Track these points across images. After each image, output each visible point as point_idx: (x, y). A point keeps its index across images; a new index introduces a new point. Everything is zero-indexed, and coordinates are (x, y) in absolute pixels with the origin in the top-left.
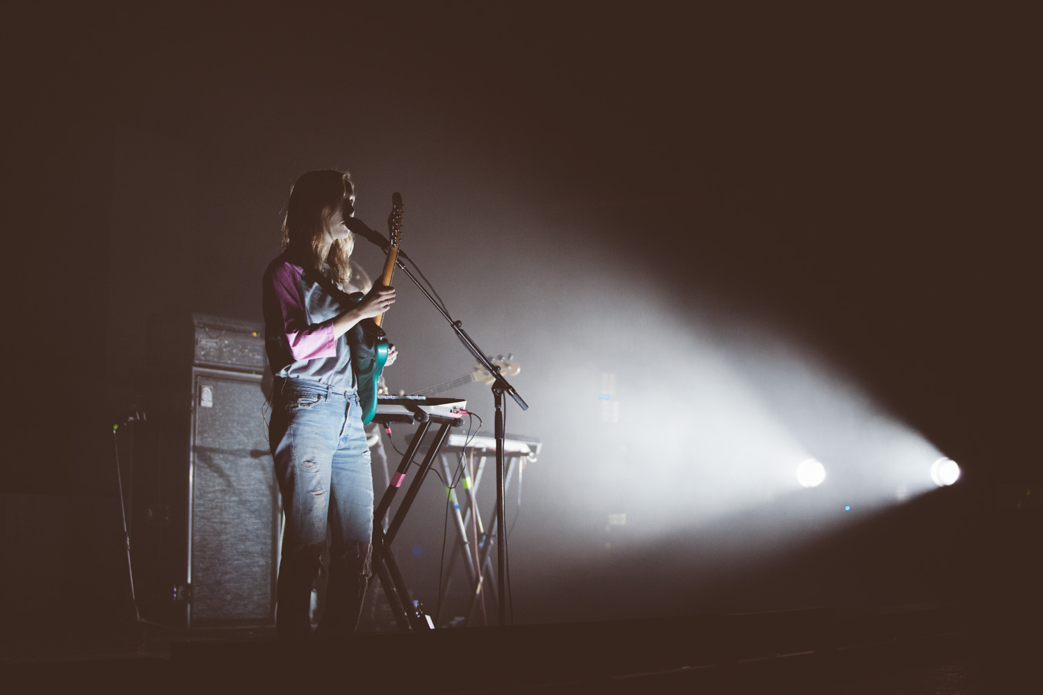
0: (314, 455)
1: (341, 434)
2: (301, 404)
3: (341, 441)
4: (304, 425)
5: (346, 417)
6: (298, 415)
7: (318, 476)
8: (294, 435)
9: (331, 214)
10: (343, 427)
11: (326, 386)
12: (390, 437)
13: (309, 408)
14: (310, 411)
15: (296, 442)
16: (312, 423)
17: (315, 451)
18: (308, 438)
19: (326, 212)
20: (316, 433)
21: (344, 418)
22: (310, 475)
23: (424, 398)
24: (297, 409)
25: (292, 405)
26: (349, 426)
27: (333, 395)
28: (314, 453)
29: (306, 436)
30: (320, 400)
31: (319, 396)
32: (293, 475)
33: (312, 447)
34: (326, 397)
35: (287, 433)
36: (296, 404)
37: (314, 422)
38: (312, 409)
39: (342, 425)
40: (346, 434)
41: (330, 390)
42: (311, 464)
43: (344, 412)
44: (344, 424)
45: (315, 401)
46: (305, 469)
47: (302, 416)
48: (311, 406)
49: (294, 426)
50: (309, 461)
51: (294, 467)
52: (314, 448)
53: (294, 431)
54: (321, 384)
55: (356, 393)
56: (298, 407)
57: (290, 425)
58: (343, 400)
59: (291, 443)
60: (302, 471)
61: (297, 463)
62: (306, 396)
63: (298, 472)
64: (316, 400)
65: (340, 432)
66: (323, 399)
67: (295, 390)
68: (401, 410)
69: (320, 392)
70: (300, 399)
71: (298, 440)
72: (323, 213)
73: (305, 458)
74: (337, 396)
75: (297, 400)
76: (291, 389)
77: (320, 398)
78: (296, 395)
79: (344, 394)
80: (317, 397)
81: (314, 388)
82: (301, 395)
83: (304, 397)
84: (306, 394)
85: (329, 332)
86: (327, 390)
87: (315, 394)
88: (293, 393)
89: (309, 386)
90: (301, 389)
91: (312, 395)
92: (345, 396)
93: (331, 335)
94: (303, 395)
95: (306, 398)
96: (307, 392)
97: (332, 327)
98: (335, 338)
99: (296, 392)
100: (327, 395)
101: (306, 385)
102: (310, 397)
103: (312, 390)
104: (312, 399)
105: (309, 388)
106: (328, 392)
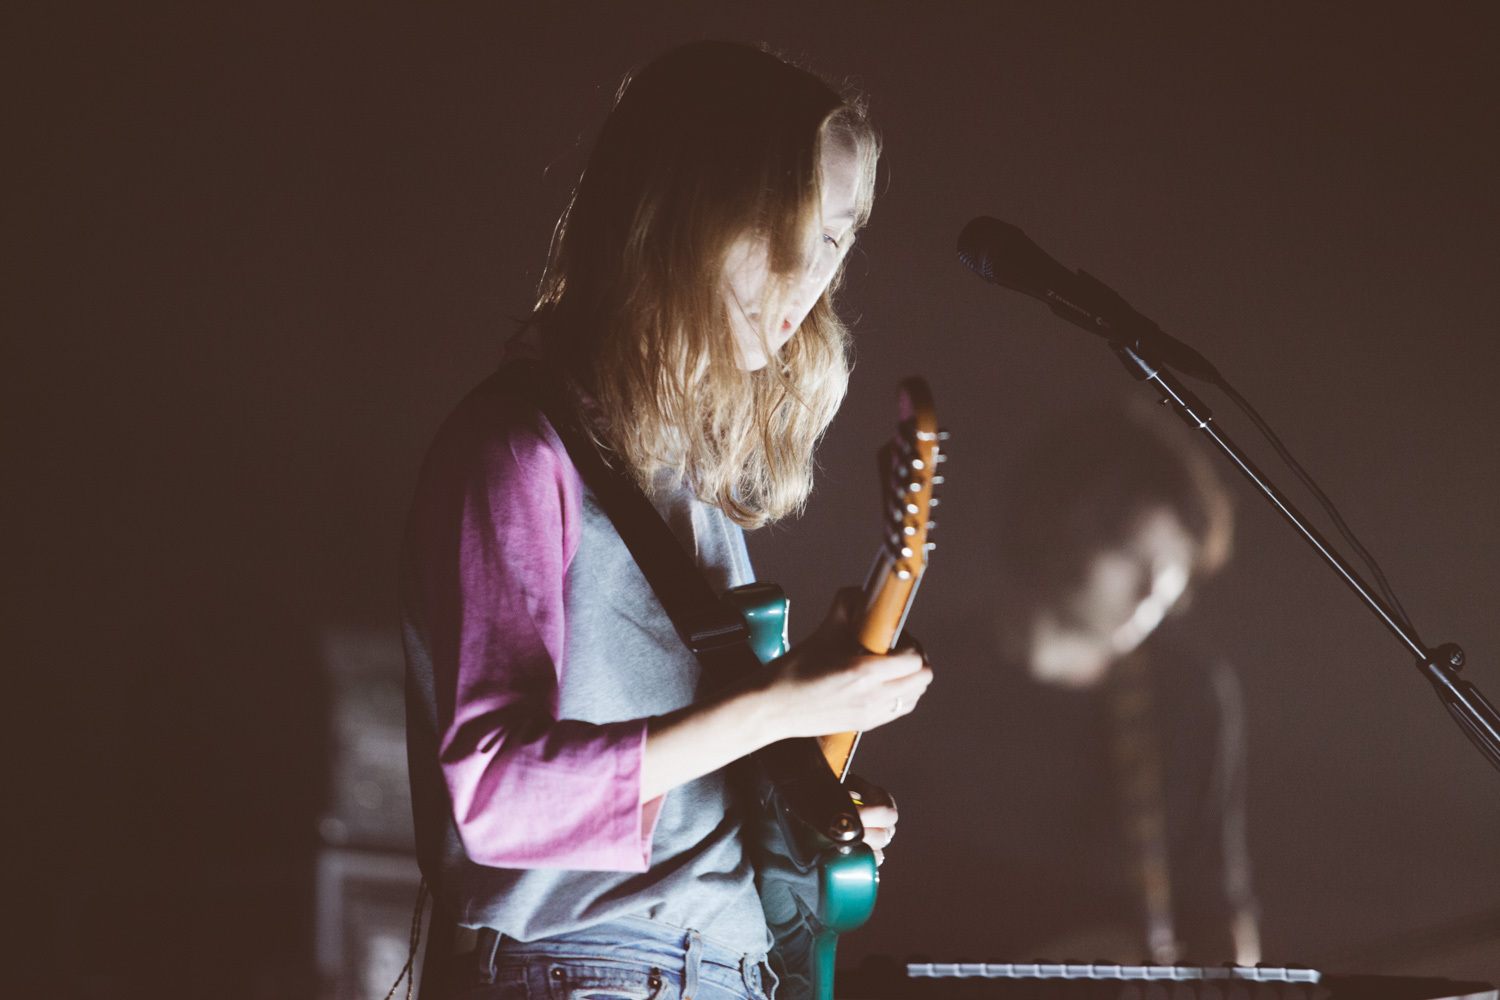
11: (677, 936)
27: (706, 971)
31: (654, 978)
34: (682, 978)
45: (639, 998)
54: (657, 927)
58: (737, 989)
62: (600, 982)
64: (642, 992)
66: (670, 989)
69: (657, 961)
70: (575, 994)
74: (718, 974)
76: (530, 952)
77: (660, 983)
78: (552, 981)
79: (738, 965)
80: (645, 981)
81: (631, 948)
82: (575, 977)
83: (590, 983)
84: (598, 973)
85: (624, 770)
86: (681, 952)
87: (637, 969)
88: (545, 970)
89: (611, 939)
90: (578, 948)
91: (623, 975)
92: (741, 970)
93: (629, 785)
94: (584, 978)
95: (599, 987)
96: (603, 964)
97: (638, 754)
98: (643, 800)
99: (555, 965)
100: (683, 971)
101: (600, 934)
102: (619, 983)
103: (624, 953)
104: (625, 990)
105: (612, 948)
106: (683, 958)
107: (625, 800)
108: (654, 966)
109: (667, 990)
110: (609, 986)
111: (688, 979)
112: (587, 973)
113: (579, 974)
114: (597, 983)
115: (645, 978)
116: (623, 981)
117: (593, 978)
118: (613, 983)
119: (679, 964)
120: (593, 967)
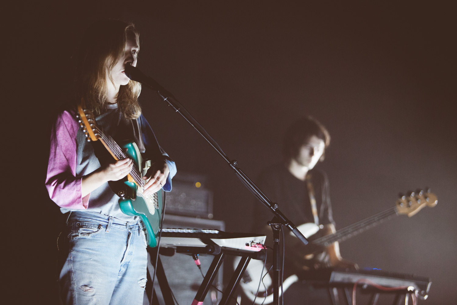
0: (91, 280)
1: (121, 261)
2: (82, 233)
3: (122, 267)
4: (83, 252)
5: (127, 246)
6: (78, 243)
7: (95, 300)
8: (74, 262)
9: (114, 63)
10: (124, 254)
11: (107, 217)
12: (200, 268)
13: (89, 237)
14: (89, 240)
15: (75, 268)
16: (90, 251)
17: (92, 276)
18: (85, 264)
19: (109, 61)
20: (94, 260)
21: (126, 247)
22: (86, 298)
23: (217, 232)
24: (77, 237)
25: (74, 234)
26: (131, 254)
27: (114, 225)
28: (91, 278)
29: (84, 262)
30: (100, 230)
31: (99, 226)
32: (72, 298)
33: (89, 273)
34: (106, 227)
35: (68, 259)
36: (77, 234)
37: (92, 250)
38: (91, 238)
39: (123, 253)
40: (128, 261)
41: (110, 220)
42: (88, 288)
43: (125, 241)
44: (125, 252)
45: (95, 231)
46: (82, 293)
47: (81, 244)
48: (90, 235)
49: (73, 253)
50: (86, 286)
51: (73, 290)
52: (92, 273)
53: (74, 257)
54: (102, 215)
55: (139, 223)
56: (78, 236)
57: (70, 252)
58: (125, 230)
59: (71, 269)
60: (79, 294)
61: (75, 287)
62: (87, 227)
63: (76, 295)
64: (96, 229)
65: (121, 259)
66: (103, 229)
67: (77, 221)
68: (197, 243)
69: (101, 223)
70: (81, 229)
71: (77, 266)
72: (106, 61)
73: (82, 283)
74: (119, 226)
75: (79, 229)
76: (75, 219)
77: (100, 228)
78: (77, 226)
79: (125, 225)
80: (97, 227)
81: (95, 219)
82: (82, 225)
83: (84, 227)
84: (87, 225)
85: (78, 189)
86: (108, 221)
87: (96, 224)
88: (76, 223)
89: (91, 217)
90: (83, 219)
91: (92, 225)
92: (126, 226)
93: (79, 192)
94: (84, 226)
95: (86, 228)
96: (88, 223)
97: (80, 186)
98: (82, 197)
99: (78, 222)
100: (107, 225)
101: (88, 216)
102: (91, 227)
103: (93, 220)
104: (92, 229)
105: (91, 219)
106: (108, 222)
107: (79, 195)
108: (100, 224)
109: (101, 230)
110: (88, 228)
111: (108, 227)
112: (84, 224)
113: (83, 224)
114: (86, 227)
115: (97, 226)
116: (92, 227)
117: (85, 226)
118: (89, 227)
119: (107, 224)
120: (86, 223)
